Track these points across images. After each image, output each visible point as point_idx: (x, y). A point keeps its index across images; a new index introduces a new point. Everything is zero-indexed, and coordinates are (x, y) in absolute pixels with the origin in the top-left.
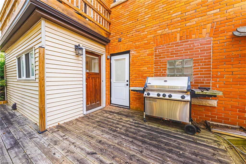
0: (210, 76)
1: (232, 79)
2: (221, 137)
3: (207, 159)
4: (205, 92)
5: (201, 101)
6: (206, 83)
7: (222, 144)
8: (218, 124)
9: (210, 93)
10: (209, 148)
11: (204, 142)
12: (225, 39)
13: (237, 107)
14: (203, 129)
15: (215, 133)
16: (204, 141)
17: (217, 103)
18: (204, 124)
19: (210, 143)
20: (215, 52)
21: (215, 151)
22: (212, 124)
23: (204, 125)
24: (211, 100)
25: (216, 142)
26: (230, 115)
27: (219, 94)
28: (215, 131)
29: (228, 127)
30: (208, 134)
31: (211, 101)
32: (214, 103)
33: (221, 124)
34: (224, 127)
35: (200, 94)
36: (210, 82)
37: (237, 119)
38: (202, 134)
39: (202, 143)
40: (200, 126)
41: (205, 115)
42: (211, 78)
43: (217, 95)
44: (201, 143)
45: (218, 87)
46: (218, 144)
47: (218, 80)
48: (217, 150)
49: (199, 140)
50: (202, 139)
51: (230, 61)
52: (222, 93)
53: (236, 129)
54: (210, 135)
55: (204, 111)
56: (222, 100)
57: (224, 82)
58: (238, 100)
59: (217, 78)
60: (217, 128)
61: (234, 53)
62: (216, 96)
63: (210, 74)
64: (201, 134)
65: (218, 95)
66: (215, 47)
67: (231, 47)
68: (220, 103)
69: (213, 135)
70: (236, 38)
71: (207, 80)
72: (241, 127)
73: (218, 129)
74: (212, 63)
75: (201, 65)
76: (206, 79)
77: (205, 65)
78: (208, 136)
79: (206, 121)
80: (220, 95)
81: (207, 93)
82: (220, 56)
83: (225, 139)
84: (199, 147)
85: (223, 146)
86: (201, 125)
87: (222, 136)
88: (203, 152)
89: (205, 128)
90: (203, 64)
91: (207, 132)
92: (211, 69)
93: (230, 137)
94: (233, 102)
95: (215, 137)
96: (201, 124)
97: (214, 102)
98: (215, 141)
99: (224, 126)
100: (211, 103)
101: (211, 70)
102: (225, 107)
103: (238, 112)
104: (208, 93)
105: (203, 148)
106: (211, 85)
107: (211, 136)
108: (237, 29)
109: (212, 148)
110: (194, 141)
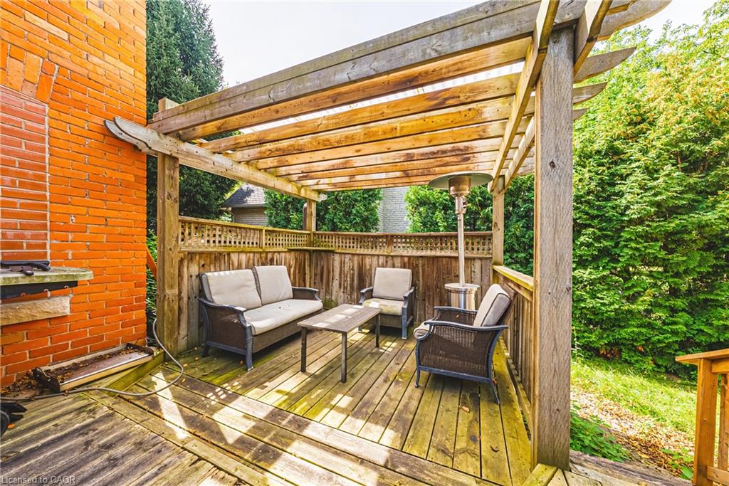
0: (46, 225)
1: (105, 236)
2: (91, 390)
3: (71, 473)
4: (37, 277)
5: (9, 310)
6: (29, 246)
7: (99, 404)
8: (76, 361)
9: (56, 276)
10: (70, 440)
11: (48, 435)
12: (87, 128)
13: (119, 303)
14: (29, 400)
15: (73, 389)
16: (46, 432)
17: (70, 303)
18: (30, 383)
19: (69, 423)
20: (57, 152)
21: (87, 434)
22: (57, 369)
23: (29, 387)
24: (49, 298)
25: (84, 411)
26: (105, 325)
27: (84, 275)
28: (72, 385)
29: (101, 359)
30: (53, 406)
31: (50, 301)
32: (61, 305)
33: (83, 359)
34: (92, 363)
35: (20, 283)
36: (45, 244)
37: (121, 329)
38: (33, 418)
39: (39, 444)
40: (17, 398)
41: (30, 352)
42: (47, 230)
43: (80, 279)
44: (37, 447)
45: (70, 256)
46: (90, 411)
47: (70, 237)
48: (91, 428)
49: (25, 443)
50: (37, 431)
51: (101, 192)
52: (91, 272)
53: (119, 353)
54: (59, 404)
55: (25, 341)
56: (83, 294)
57: (88, 243)
58: (121, 285)
59: (68, 232)
60: (77, 372)
61: (109, 173)
62: (77, 282)
63: (44, 217)
64: (27, 421)
65: (83, 279)
66: (59, 139)
67: (100, 155)
68: (79, 303)
69: (69, 399)
70: (111, 138)
71: (34, 237)
72: (129, 345)
73: (80, 376)
74: (48, 184)
75: (6, 184)
76: (28, 233)
77: (22, 185)
78: (53, 410)
79: (35, 371)
80: (87, 278)
81: (45, 277)
82: (73, 169)
83: (101, 390)
84: (33, 461)
85: (102, 408)
86: (15, 393)
87: (93, 387)
88: (53, 464)
89: (35, 395)
90: (13, 183)
91: (47, 402)
92: (48, 203)
93: (110, 378)
94: (110, 291)
95: (78, 399)
96: (15, 388)
97: (61, 303)
98: (80, 410)
99: (92, 359)
100: (51, 307)
101: (46, 205)
102: (91, 311)
103: (121, 313)
104: (50, 277)
105: (48, 454)
106: (49, 251)
107: (62, 406)
108: (114, 119)
109: (76, 435)
110: (8, 457)
